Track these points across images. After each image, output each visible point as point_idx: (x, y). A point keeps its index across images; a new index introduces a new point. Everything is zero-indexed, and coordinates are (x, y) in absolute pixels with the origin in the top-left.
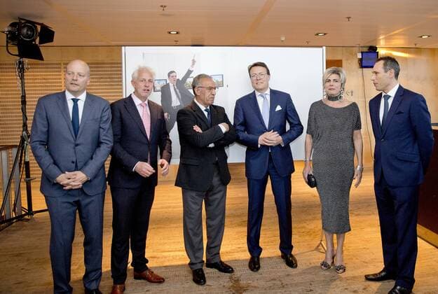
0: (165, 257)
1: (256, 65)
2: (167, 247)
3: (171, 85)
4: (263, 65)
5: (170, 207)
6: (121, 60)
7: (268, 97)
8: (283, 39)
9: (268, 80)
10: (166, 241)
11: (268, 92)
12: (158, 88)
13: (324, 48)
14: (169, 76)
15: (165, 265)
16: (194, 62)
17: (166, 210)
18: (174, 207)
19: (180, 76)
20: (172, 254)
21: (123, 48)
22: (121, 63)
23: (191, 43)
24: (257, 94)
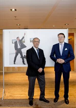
0: (15, 96)
1: (60, 34)
2: (15, 93)
3: (18, 41)
4: (63, 34)
5: (16, 80)
6: (3, 34)
7: (63, 45)
8: (54, 26)
9: (64, 39)
10: (15, 91)
11: (63, 43)
12: (14, 42)
13: (68, 29)
14: (17, 39)
15: (15, 98)
16: (25, 34)
17: (15, 81)
18: (18, 81)
19: (20, 39)
20: (17, 95)
21: (3, 30)
22: (3, 35)
23: (24, 28)
24: (60, 44)
